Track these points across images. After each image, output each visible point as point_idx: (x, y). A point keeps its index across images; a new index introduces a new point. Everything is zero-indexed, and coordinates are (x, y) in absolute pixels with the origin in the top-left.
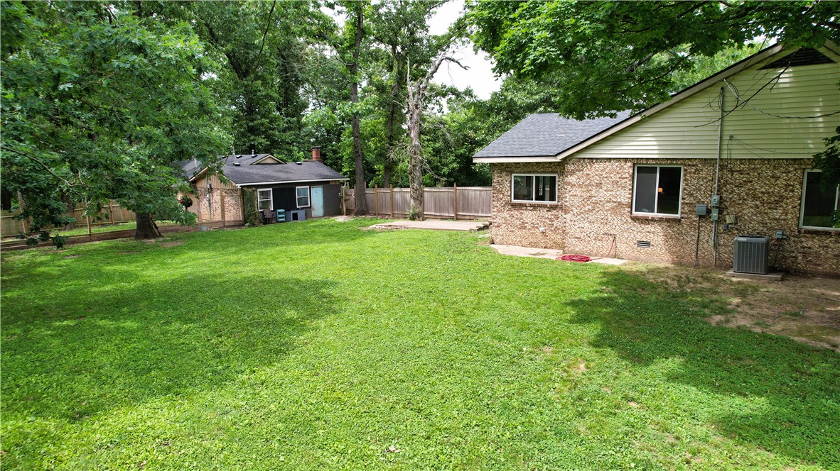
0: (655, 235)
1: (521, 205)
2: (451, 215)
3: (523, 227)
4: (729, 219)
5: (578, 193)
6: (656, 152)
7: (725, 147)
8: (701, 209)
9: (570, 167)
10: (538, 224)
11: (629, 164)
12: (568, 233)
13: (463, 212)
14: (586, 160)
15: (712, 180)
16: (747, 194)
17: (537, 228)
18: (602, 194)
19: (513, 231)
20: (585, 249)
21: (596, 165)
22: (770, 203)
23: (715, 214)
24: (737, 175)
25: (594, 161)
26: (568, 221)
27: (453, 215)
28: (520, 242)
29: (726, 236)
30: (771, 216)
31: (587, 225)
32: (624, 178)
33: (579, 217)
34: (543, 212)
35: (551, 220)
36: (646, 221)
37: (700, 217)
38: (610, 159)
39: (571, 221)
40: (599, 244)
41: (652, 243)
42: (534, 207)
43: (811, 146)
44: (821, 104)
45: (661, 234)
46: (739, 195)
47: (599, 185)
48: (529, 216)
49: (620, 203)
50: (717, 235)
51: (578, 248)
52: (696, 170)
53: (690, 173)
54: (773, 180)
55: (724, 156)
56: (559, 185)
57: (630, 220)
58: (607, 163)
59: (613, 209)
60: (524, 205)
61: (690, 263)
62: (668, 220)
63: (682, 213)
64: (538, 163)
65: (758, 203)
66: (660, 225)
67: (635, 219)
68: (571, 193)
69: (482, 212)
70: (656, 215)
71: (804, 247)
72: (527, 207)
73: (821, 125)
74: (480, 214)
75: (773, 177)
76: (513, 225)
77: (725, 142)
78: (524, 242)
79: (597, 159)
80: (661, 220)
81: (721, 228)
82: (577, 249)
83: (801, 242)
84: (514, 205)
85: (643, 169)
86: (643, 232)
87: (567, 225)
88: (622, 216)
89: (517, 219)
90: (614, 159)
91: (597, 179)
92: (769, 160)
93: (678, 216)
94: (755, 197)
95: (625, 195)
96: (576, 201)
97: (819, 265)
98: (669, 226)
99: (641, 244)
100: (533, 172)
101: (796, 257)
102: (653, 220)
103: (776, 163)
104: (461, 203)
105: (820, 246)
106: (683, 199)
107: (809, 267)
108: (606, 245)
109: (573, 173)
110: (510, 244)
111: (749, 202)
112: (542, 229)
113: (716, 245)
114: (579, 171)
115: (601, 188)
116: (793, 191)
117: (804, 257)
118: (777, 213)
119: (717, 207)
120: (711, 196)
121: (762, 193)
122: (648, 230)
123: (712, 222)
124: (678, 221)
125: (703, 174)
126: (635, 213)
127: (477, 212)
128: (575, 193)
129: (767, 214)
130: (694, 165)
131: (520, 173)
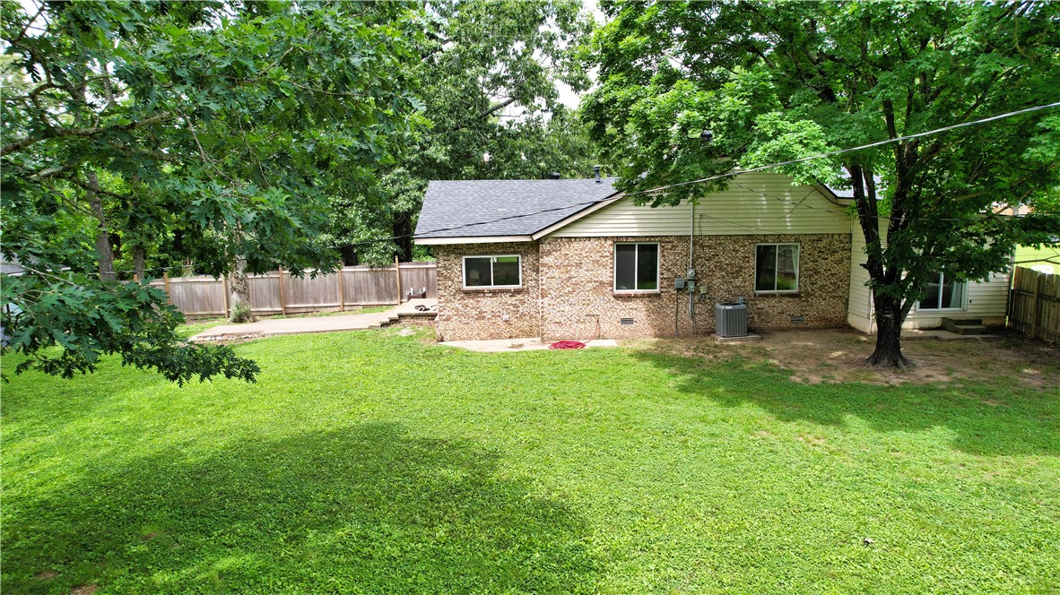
0: (638, 310)
1: (478, 292)
2: (276, 309)
3: (481, 317)
4: (703, 290)
5: (556, 275)
6: (636, 230)
7: (697, 225)
8: (678, 283)
9: (545, 247)
10: (500, 312)
11: (609, 242)
12: (547, 319)
13: (295, 303)
14: (564, 239)
15: (686, 255)
16: (715, 267)
17: (499, 316)
18: (583, 274)
19: (468, 324)
20: (567, 334)
21: (575, 245)
22: (732, 273)
23: (691, 287)
24: (706, 250)
25: (573, 240)
26: (546, 305)
27: (281, 309)
28: (478, 334)
29: (700, 305)
30: (734, 284)
31: (567, 308)
32: (605, 257)
33: (558, 300)
34: (506, 298)
35: (515, 306)
36: (629, 298)
37: (678, 290)
38: (589, 237)
39: (549, 305)
40: (582, 326)
41: (635, 320)
42: (494, 293)
43: (760, 224)
44: (764, 190)
45: (644, 309)
46: (709, 267)
47: (579, 265)
48: (487, 304)
49: (601, 283)
50: (694, 305)
51: (561, 333)
52: (673, 246)
53: (667, 249)
54: (734, 253)
55: (697, 233)
56: (523, 267)
57: (612, 299)
58: (587, 242)
59: (594, 288)
60: (483, 292)
61: (671, 334)
62: (649, 296)
63: (662, 288)
64: (496, 244)
65: (724, 273)
66: (642, 301)
67: (617, 297)
68: (548, 275)
69: (325, 301)
70: (636, 291)
71: (758, 309)
72: (484, 293)
73: (765, 207)
74: (322, 305)
75: (734, 251)
76: (467, 316)
77: (697, 220)
78: (483, 335)
79: (575, 238)
80: (643, 296)
81: (696, 298)
82: (558, 335)
83: (756, 304)
84: (467, 293)
85: (623, 247)
86: (626, 310)
87: (545, 310)
88: (604, 295)
89: (473, 308)
90: (594, 237)
91: (576, 259)
92: (730, 236)
93: (657, 290)
94: (722, 269)
95: (608, 273)
96: (554, 283)
97: (769, 322)
98: (650, 301)
99: (625, 321)
100: (492, 253)
101: (753, 318)
102: (636, 296)
103: (735, 239)
104: (291, 291)
105: (769, 307)
106: (662, 274)
107: (763, 325)
108: (590, 327)
109: (549, 253)
110: (464, 339)
111: (718, 274)
112: (506, 317)
113: (693, 316)
114: (556, 251)
115: (581, 268)
116: (748, 262)
117: (759, 317)
118: (738, 282)
119: (693, 280)
120: (686, 269)
121: (727, 264)
122: (631, 307)
123: (689, 294)
124: (657, 296)
125: (679, 249)
126: (617, 292)
127: (316, 301)
128: (552, 275)
129: (731, 282)
130: (670, 242)
131: (474, 254)
